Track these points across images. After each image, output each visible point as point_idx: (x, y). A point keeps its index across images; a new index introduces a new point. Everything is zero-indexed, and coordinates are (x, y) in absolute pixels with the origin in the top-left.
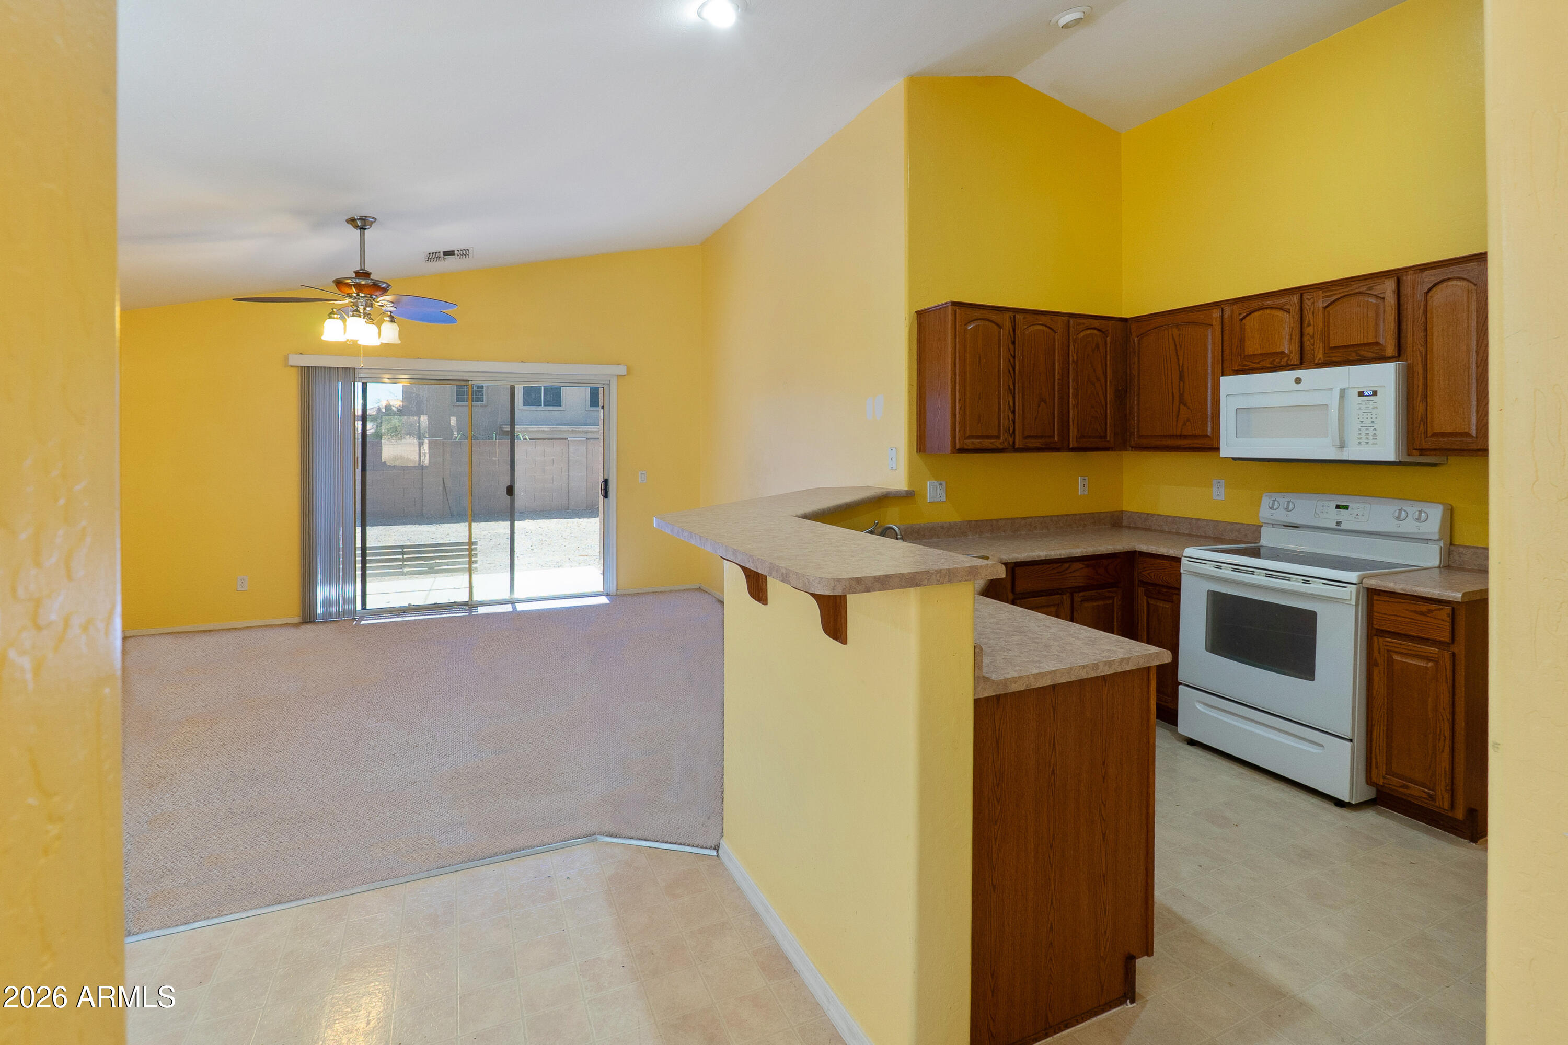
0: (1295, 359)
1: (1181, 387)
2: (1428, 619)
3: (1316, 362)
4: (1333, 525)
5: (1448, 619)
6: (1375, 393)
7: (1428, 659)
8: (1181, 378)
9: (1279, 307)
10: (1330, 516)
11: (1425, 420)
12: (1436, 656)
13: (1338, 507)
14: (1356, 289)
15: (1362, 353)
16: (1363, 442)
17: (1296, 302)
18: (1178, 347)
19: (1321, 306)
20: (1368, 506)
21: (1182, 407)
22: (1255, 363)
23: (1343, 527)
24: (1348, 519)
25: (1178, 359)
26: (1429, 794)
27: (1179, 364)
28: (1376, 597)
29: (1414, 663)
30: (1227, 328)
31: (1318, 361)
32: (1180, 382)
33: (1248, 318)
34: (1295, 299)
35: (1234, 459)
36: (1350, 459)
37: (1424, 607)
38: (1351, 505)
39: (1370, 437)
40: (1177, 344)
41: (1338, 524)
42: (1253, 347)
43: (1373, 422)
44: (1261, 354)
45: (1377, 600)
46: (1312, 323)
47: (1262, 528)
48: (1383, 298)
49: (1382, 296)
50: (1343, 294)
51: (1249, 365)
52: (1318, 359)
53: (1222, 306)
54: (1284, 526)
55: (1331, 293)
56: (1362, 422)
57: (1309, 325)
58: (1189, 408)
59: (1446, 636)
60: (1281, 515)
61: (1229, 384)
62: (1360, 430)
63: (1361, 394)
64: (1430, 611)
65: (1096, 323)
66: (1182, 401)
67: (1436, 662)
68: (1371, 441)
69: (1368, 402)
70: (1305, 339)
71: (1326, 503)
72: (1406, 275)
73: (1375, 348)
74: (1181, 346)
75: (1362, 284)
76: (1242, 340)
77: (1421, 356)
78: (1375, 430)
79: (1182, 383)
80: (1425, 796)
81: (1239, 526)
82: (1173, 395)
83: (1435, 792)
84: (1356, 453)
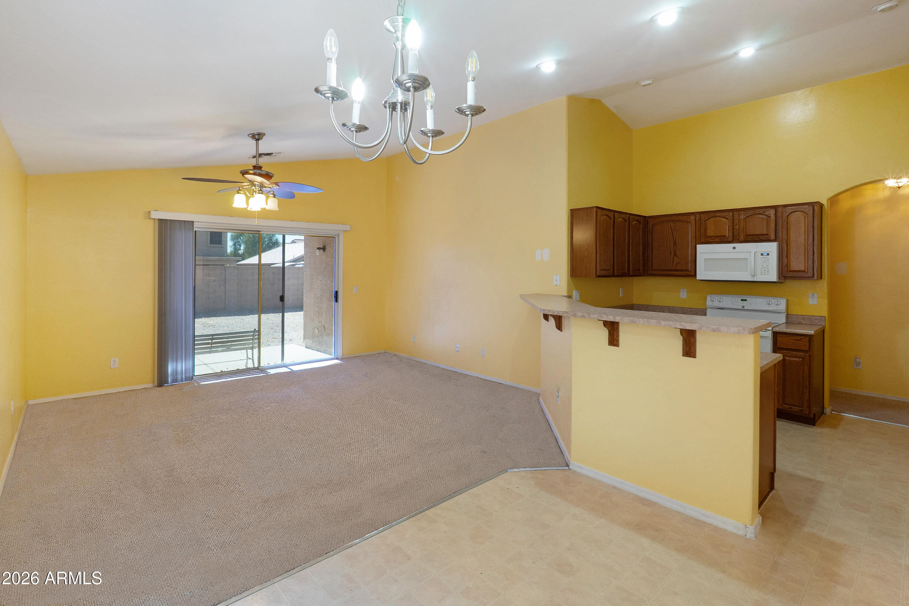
0: (731, 239)
1: (675, 248)
2: (800, 342)
3: (740, 240)
4: (741, 308)
5: (808, 342)
6: (768, 254)
7: (800, 358)
8: (675, 244)
9: (723, 217)
10: (739, 304)
11: (787, 266)
12: (803, 356)
13: (742, 300)
14: (758, 212)
15: (761, 238)
16: (763, 273)
17: (731, 215)
18: (673, 231)
19: (742, 217)
20: (755, 299)
21: (675, 257)
22: (712, 240)
23: (745, 308)
24: (747, 305)
25: (673, 236)
26: (800, 410)
27: (674, 239)
28: (778, 335)
29: (794, 359)
30: (698, 224)
31: (741, 240)
33: (708, 220)
34: (731, 214)
35: (701, 280)
36: (758, 280)
37: (798, 338)
38: (748, 299)
39: (766, 272)
40: (673, 229)
41: (743, 307)
42: (710, 233)
43: (767, 266)
44: (715, 236)
45: (778, 336)
46: (738, 224)
47: (707, 310)
48: (770, 217)
49: (769, 215)
50: (752, 214)
51: (709, 240)
52: (741, 239)
53: (695, 214)
54: (718, 308)
55: (747, 213)
56: (762, 266)
57: (736, 225)
58: (679, 258)
59: (807, 348)
60: (716, 304)
61: (701, 248)
62: (762, 269)
63: (762, 254)
64: (801, 339)
66: (675, 255)
67: (803, 358)
69: (765, 258)
70: (734, 231)
71: (737, 299)
72: (779, 208)
73: (766, 236)
74: (675, 230)
75: (761, 210)
76: (706, 230)
77: (786, 240)
78: (768, 269)
79: (675, 247)
80: (799, 410)
81: (694, 309)
82: (670, 252)
83: (803, 408)
84: (760, 278)
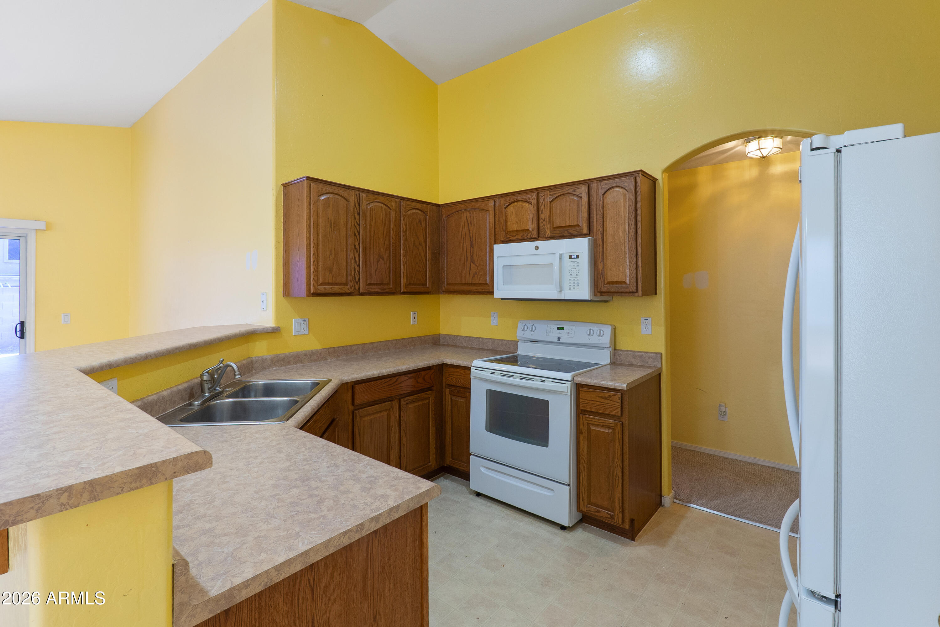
0: (535, 235)
1: (472, 252)
2: (609, 402)
3: (546, 236)
4: (556, 340)
5: (619, 401)
6: (578, 257)
7: (609, 428)
8: (472, 245)
9: (526, 200)
10: (555, 335)
11: (603, 274)
12: (613, 425)
13: (558, 328)
14: (567, 190)
15: (570, 231)
16: (572, 287)
17: (535, 197)
18: (470, 225)
19: (548, 200)
20: (574, 327)
21: (472, 265)
22: (513, 236)
23: (561, 341)
24: (564, 336)
25: (470, 233)
26: (612, 516)
27: (470, 237)
28: (581, 389)
29: (602, 430)
30: (498, 213)
31: (548, 235)
32: (471, 248)
33: (509, 207)
34: (534, 195)
35: (503, 299)
36: (565, 299)
37: (607, 394)
38: (565, 327)
39: (576, 285)
40: (469, 223)
41: (559, 339)
42: (512, 226)
43: (577, 275)
44: (517, 231)
45: (582, 391)
46: (544, 212)
47: (519, 343)
48: (581, 197)
49: (580, 196)
50: (560, 194)
51: (510, 238)
52: (547, 235)
53: (495, 199)
54: (530, 341)
55: (554, 193)
56: (571, 275)
57: (542, 213)
58: (476, 266)
59: (617, 412)
60: (529, 335)
61: (499, 250)
62: (570, 280)
63: (570, 257)
64: (610, 396)
65: (419, 206)
66: (472, 261)
67: (613, 429)
68: (576, 287)
69: (574, 262)
70: (540, 221)
71: (552, 326)
72: (593, 184)
73: (577, 228)
74: (471, 224)
75: (570, 188)
76: (506, 222)
77: (601, 234)
78: (578, 280)
79: (472, 248)
80: (609, 516)
81: (506, 342)
82: (467, 255)
83: (614, 513)
84: (568, 295)
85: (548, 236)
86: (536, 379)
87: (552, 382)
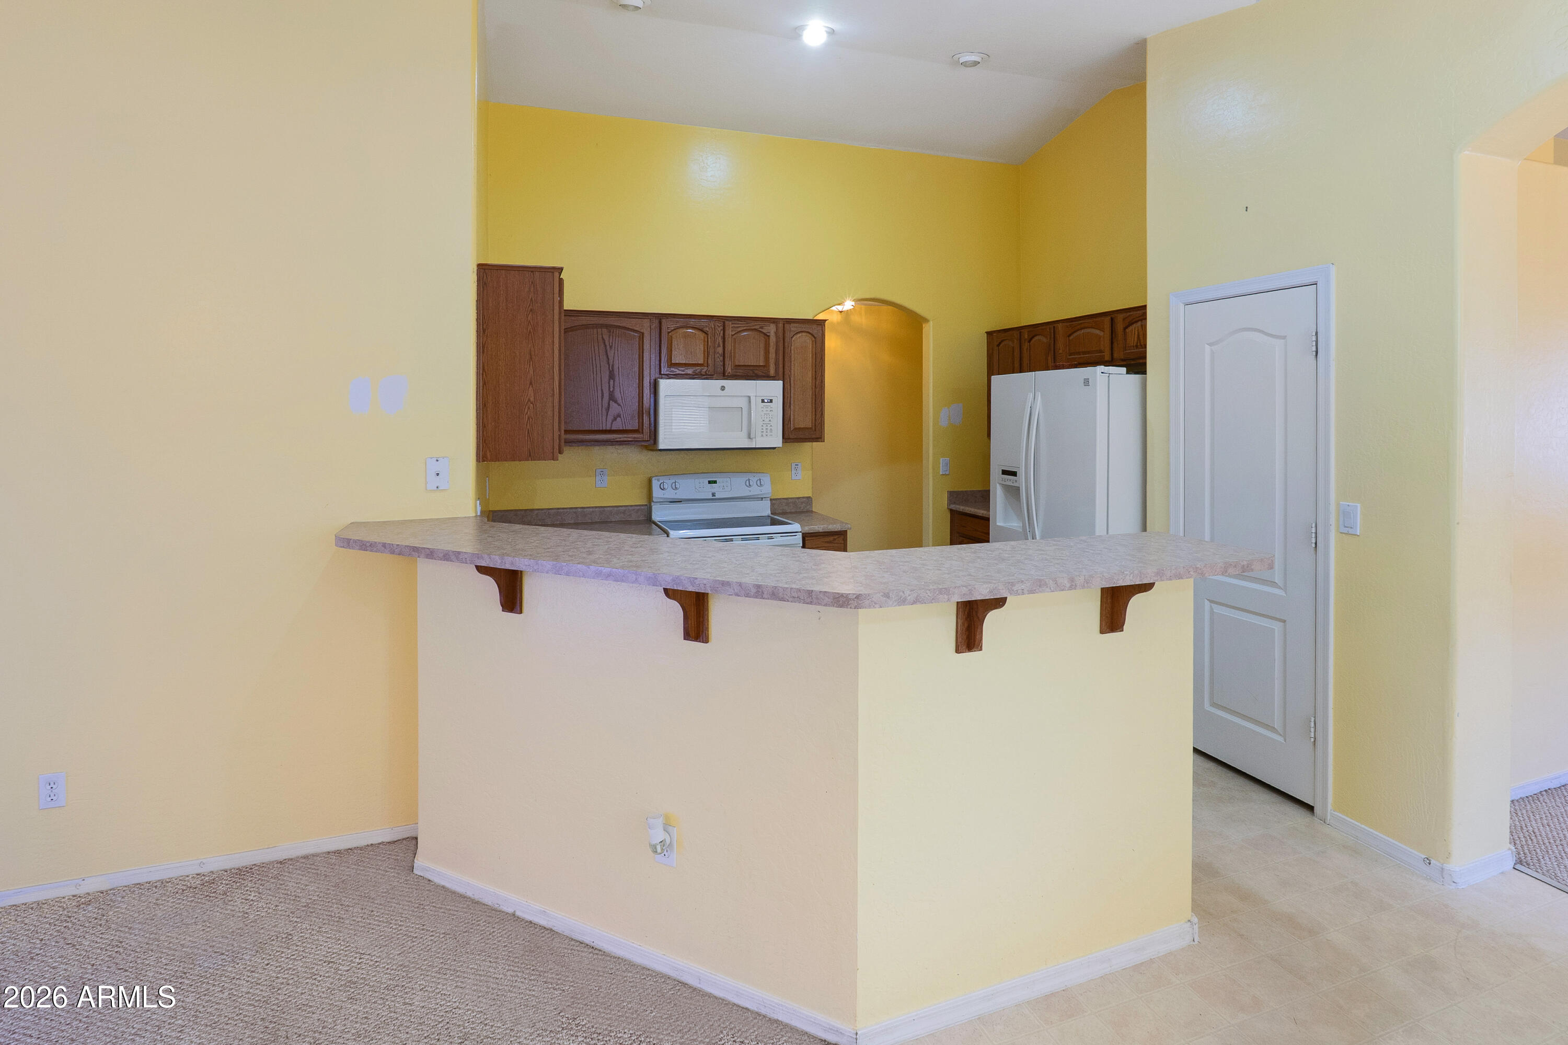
1: (611, 386)
4: (710, 497)
6: (771, 401)
8: (611, 376)
9: (700, 328)
10: (706, 491)
11: (790, 420)
13: (710, 482)
14: (753, 326)
15: (756, 372)
17: (712, 327)
18: (608, 347)
19: (729, 333)
20: (728, 479)
21: (612, 403)
23: (717, 496)
24: (720, 490)
25: (608, 359)
27: (608, 363)
30: (655, 338)
32: (609, 380)
33: (674, 332)
35: (664, 450)
36: (757, 447)
37: (832, 538)
38: (717, 480)
39: (769, 431)
40: (607, 343)
41: (713, 495)
42: (678, 357)
43: (770, 421)
44: (686, 364)
45: (808, 540)
46: (721, 345)
48: (769, 336)
49: (768, 334)
50: (745, 328)
51: (675, 372)
52: (727, 373)
56: (764, 421)
57: (719, 345)
58: (619, 405)
61: (667, 387)
62: (762, 426)
63: (763, 401)
66: (612, 398)
68: (769, 434)
69: (767, 407)
70: (716, 356)
71: (701, 480)
72: (780, 324)
73: (763, 369)
74: (611, 347)
75: (757, 324)
76: (669, 351)
77: (789, 378)
78: (771, 426)
79: (612, 382)
82: (602, 390)
84: (760, 442)
85: (729, 375)
86: (762, 537)
87: (781, 536)
